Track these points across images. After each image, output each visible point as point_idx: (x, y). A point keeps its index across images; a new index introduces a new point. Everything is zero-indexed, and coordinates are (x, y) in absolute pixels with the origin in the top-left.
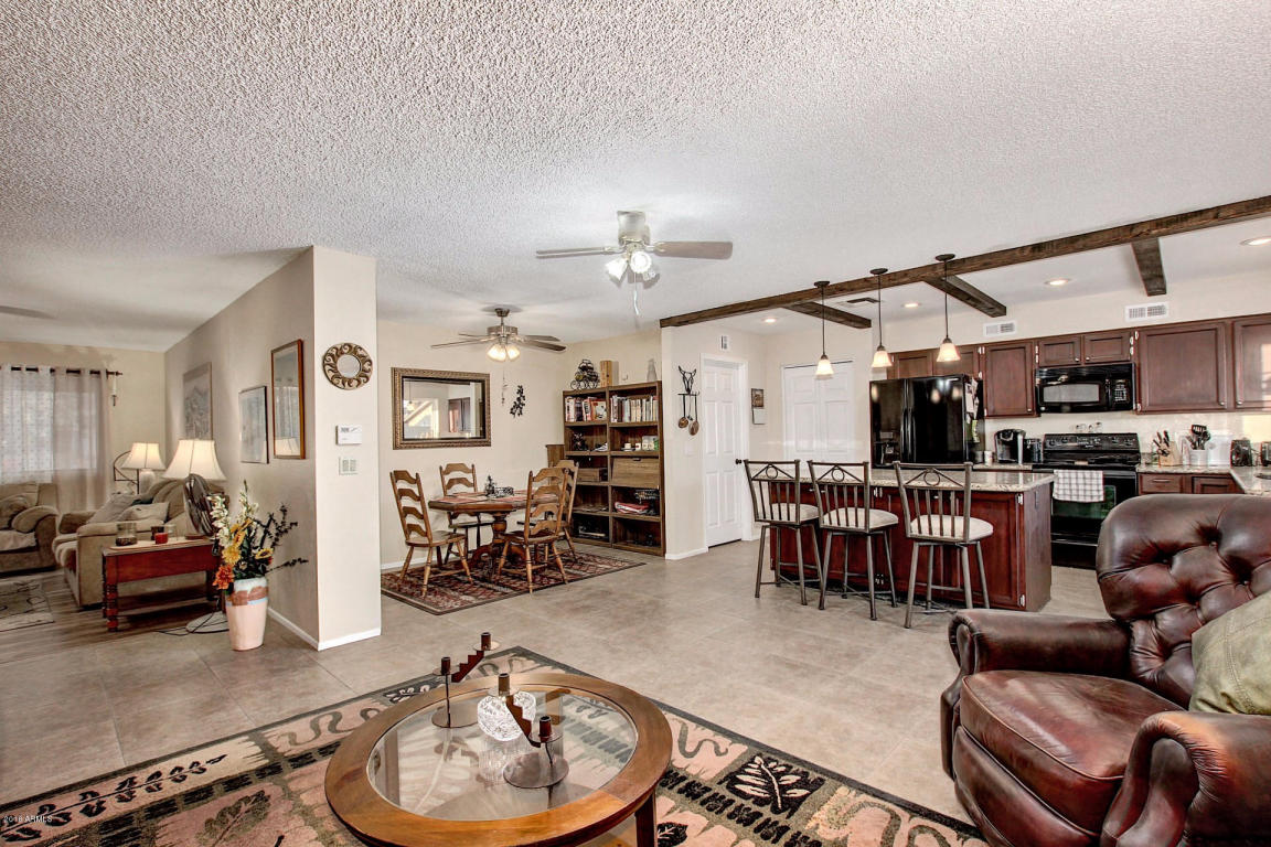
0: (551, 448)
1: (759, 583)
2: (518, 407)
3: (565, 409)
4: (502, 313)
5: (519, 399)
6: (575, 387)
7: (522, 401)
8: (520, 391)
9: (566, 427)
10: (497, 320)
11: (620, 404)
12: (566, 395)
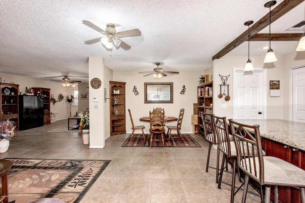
0: (195, 105)
1: (208, 167)
2: (183, 92)
3: (198, 92)
4: (158, 64)
5: (183, 89)
6: (200, 85)
7: (185, 90)
8: (184, 87)
9: (198, 98)
10: (156, 67)
11: (208, 89)
12: (198, 88)
